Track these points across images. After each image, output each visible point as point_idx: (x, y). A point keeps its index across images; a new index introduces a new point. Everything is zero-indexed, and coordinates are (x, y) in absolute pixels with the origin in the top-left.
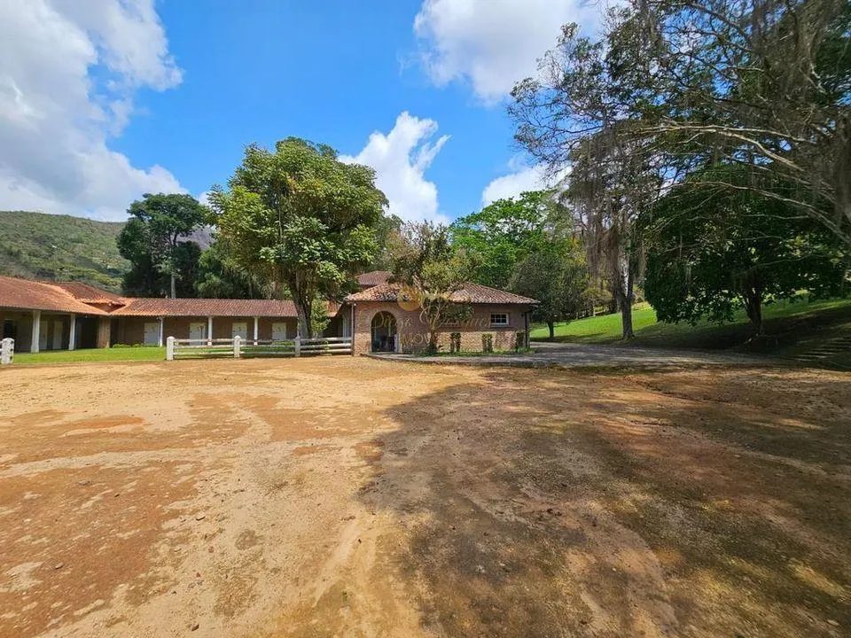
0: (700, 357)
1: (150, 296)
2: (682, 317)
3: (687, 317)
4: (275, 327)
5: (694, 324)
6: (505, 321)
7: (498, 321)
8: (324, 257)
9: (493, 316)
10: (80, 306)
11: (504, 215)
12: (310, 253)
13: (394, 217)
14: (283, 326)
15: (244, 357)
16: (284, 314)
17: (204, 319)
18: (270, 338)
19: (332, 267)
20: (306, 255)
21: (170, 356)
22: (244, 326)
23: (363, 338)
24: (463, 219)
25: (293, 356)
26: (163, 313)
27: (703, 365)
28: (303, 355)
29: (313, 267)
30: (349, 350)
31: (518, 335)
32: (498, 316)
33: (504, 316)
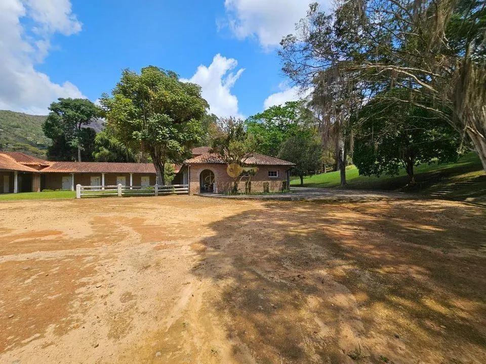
0: (381, 194)
1: (65, 161)
2: (372, 173)
3: (375, 173)
4: (143, 178)
5: (379, 177)
6: (276, 175)
7: (272, 175)
8: (171, 138)
9: (269, 172)
10: (21, 166)
11: (276, 115)
12: (163, 135)
13: (213, 115)
14: (148, 178)
15: (124, 196)
16: (148, 172)
17: (99, 174)
18: (140, 185)
19: (175, 143)
20: (160, 136)
21: (78, 196)
22: (124, 178)
23: (195, 185)
24: (252, 117)
25: (154, 195)
26: (74, 170)
27: (383, 198)
28: (159, 195)
29: (165, 143)
30: (187, 192)
31: (283, 183)
32: (272, 172)
33: (276, 172)
